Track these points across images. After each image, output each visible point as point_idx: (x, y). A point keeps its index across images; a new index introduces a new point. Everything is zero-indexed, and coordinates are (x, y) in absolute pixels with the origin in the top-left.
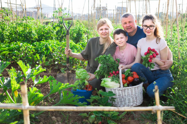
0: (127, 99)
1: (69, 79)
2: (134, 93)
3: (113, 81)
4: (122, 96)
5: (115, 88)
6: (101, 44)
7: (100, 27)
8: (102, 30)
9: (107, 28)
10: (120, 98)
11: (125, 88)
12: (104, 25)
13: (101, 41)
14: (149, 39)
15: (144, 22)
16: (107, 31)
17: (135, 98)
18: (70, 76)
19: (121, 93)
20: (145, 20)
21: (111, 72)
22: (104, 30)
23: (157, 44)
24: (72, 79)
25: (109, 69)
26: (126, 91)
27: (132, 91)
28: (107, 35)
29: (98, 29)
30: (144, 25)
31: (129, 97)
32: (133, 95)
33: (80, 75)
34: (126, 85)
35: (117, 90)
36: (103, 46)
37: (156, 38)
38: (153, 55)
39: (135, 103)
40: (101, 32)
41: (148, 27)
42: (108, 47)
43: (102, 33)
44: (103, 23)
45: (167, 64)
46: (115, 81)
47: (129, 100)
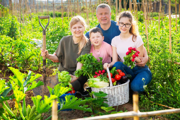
0: (116, 98)
1: (46, 83)
2: (123, 91)
3: (102, 81)
4: (111, 94)
5: (104, 88)
6: (76, 43)
7: (73, 25)
8: (75, 28)
9: (81, 26)
10: (110, 97)
11: (114, 86)
12: (78, 23)
13: (75, 40)
14: (124, 37)
15: (121, 19)
16: (81, 29)
17: (124, 96)
18: (47, 80)
19: (110, 92)
20: (122, 17)
21: (97, 72)
22: (77, 28)
23: (134, 42)
24: (49, 83)
25: (94, 69)
26: (116, 89)
27: (121, 89)
28: (81, 33)
29: (71, 28)
30: (120, 22)
31: (118, 96)
32: (122, 93)
33: (64, 78)
34: (115, 83)
35: (106, 89)
36: (77, 45)
37: (132, 36)
38: (135, 54)
39: (124, 100)
40: (74, 30)
41: (124, 25)
42: (84, 47)
43: (75, 32)
44: (77, 21)
45: (144, 61)
46: (104, 81)
47: (118, 98)
